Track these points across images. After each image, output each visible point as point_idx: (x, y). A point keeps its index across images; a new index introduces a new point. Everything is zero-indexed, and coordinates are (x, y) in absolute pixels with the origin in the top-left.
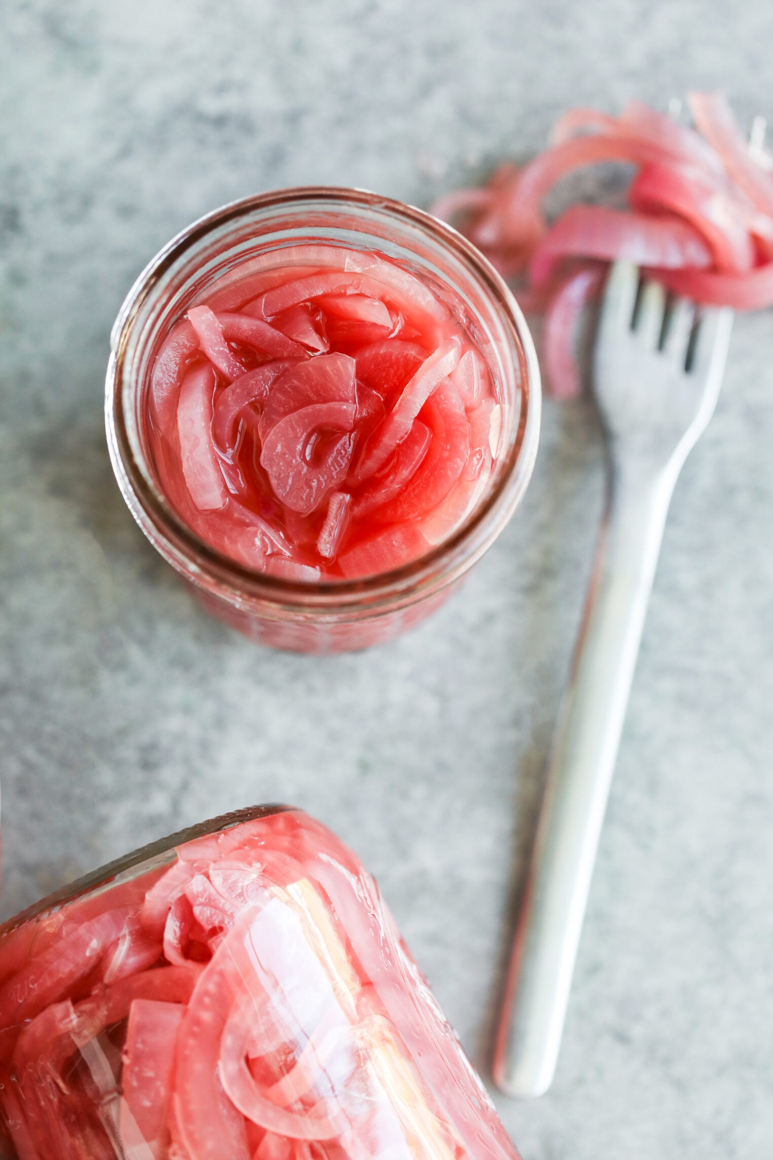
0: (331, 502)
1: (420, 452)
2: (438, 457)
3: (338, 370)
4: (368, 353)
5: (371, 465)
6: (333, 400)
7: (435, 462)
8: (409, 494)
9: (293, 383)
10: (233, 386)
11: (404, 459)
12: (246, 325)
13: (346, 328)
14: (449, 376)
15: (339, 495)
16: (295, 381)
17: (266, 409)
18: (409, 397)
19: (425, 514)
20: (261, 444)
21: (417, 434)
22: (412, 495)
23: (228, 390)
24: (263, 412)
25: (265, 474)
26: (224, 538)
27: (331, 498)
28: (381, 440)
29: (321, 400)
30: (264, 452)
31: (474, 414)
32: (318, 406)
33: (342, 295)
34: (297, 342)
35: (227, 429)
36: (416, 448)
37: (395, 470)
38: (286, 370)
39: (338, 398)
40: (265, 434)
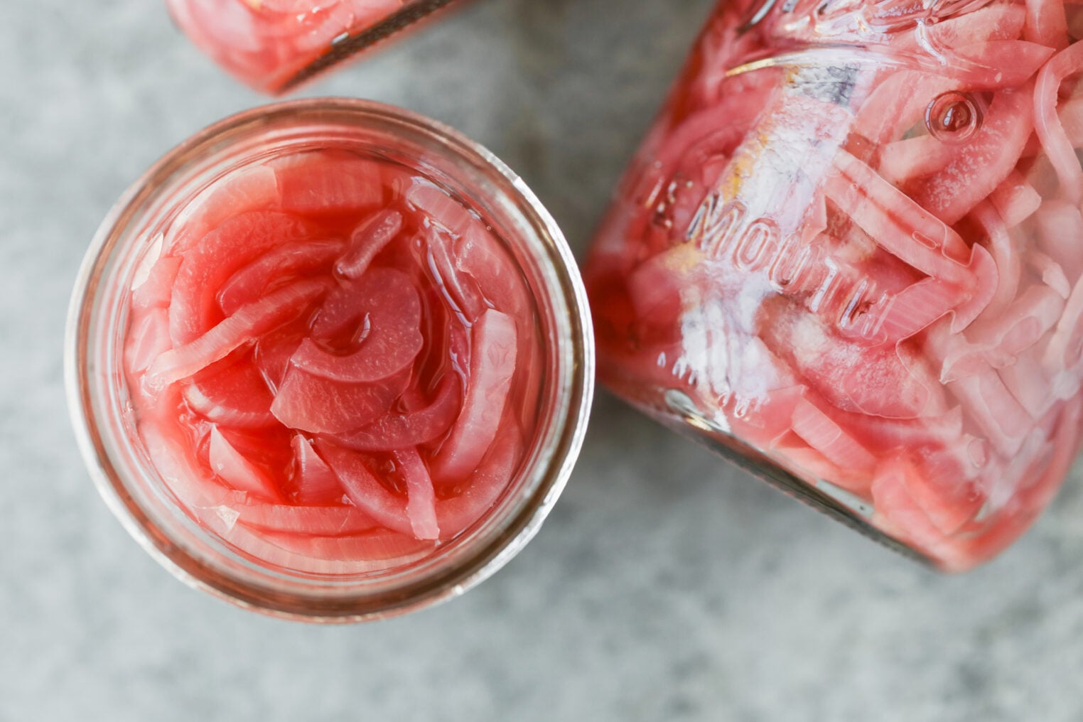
0: (364, 270)
1: (240, 280)
2: (223, 263)
3: (294, 407)
4: (251, 417)
5: (302, 291)
6: (313, 376)
7: (229, 259)
8: (272, 239)
9: (350, 416)
10: (418, 441)
11: (260, 279)
12: (375, 503)
13: (264, 458)
14: (171, 349)
15: (352, 274)
16: (348, 417)
17: (393, 401)
18: (226, 341)
19: (263, 209)
20: (414, 365)
21: (235, 301)
22: (269, 236)
23: (424, 439)
24: (396, 399)
25: (423, 329)
26: (500, 274)
27: (361, 273)
28: (278, 311)
29: (327, 383)
30: (414, 353)
31: (161, 297)
32: (332, 376)
33: (252, 494)
34: (325, 461)
35: (445, 397)
36: (242, 285)
37: (275, 274)
38: (351, 433)
39: (308, 376)
40: (404, 373)
